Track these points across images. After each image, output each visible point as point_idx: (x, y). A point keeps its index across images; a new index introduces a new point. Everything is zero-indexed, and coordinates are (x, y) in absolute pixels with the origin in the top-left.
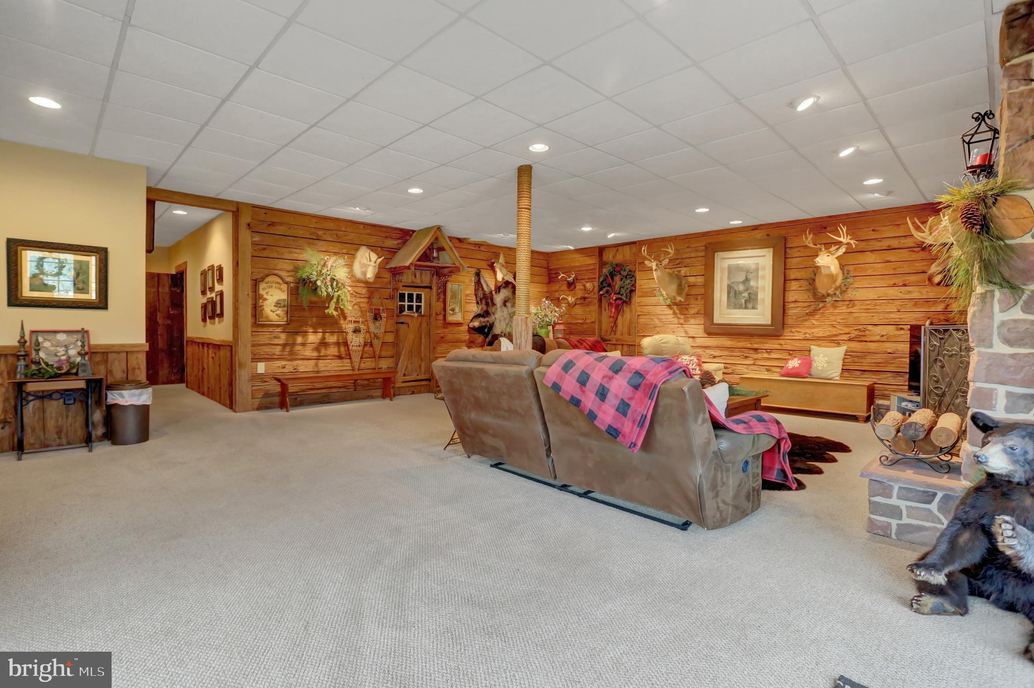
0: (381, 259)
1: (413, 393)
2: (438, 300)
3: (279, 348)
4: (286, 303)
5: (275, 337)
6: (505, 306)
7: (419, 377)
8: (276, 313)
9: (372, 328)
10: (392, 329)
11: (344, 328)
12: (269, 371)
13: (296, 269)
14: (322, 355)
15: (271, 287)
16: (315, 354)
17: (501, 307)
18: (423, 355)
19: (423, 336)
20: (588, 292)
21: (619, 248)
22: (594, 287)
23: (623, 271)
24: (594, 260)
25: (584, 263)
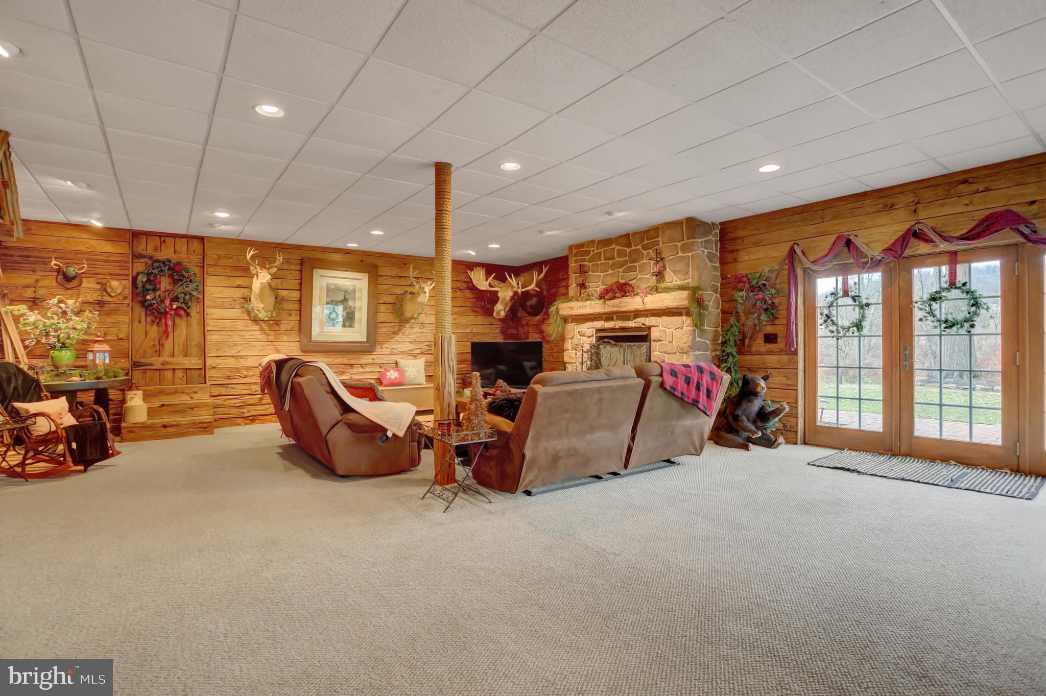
20: (113, 294)
21: (167, 239)
22: (124, 288)
23: (186, 272)
24: (122, 249)
25: (99, 249)
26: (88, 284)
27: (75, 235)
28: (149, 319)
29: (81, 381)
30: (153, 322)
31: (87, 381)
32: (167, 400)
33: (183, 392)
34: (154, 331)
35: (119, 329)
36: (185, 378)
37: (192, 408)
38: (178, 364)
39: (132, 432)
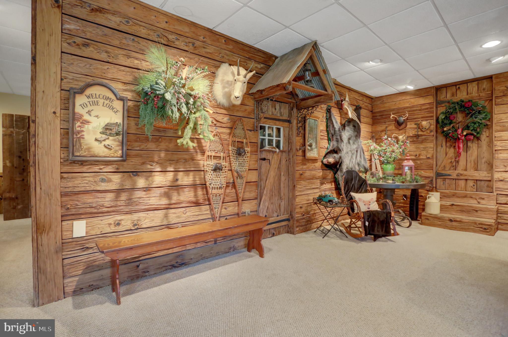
0: (251, 74)
1: (273, 235)
2: (298, 135)
3: (110, 196)
4: (120, 129)
5: (103, 180)
6: (349, 143)
7: (279, 218)
8: (104, 143)
9: (235, 166)
10: (255, 166)
11: (202, 166)
12: (93, 232)
13: (136, 82)
14: (173, 202)
15: (97, 104)
16: (164, 201)
17: (346, 143)
18: (282, 194)
19: (282, 174)
20: (423, 130)
21: (461, 86)
22: (431, 125)
23: (475, 106)
24: (429, 100)
25: (416, 103)
26: (411, 125)
27: (404, 98)
28: (448, 144)
29: (393, 183)
30: (451, 146)
31: (396, 183)
32: (458, 201)
33: (471, 197)
34: (451, 152)
35: (427, 152)
36: (476, 186)
37: (477, 211)
38: (469, 176)
39: (428, 219)
